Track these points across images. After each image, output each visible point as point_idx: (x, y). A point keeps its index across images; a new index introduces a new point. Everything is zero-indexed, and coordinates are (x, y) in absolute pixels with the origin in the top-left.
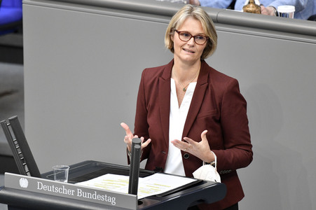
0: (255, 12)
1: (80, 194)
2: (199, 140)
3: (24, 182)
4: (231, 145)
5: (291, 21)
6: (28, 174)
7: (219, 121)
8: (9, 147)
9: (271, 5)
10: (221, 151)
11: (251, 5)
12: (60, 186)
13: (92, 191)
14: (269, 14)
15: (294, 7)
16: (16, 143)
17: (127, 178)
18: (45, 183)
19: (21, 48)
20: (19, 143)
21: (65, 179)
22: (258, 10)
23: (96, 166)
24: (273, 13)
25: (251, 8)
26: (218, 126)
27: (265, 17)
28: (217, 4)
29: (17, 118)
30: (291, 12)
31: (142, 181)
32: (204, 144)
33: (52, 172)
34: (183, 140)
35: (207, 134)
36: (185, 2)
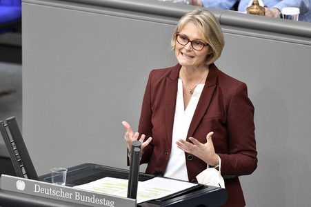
0: (258, 14)
1: (78, 197)
2: (204, 141)
3: (21, 184)
4: (236, 150)
5: (295, 23)
6: (26, 176)
7: (225, 125)
8: (6, 149)
9: (275, 6)
10: (226, 155)
11: (255, 7)
12: (58, 189)
13: (90, 194)
14: (273, 16)
15: (299, 9)
16: (13, 144)
17: (126, 182)
18: (42, 186)
19: (19, 48)
20: (16, 145)
21: (63, 182)
22: (262, 12)
23: (95, 169)
24: (277, 15)
25: (255, 10)
26: (223, 129)
27: (268, 19)
28: (220, 5)
29: (14, 119)
30: (295, 14)
31: (141, 186)
32: (209, 146)
33: (50, 175)
34: (188, 140)
35: (212, 136)
36: (188, 3)
